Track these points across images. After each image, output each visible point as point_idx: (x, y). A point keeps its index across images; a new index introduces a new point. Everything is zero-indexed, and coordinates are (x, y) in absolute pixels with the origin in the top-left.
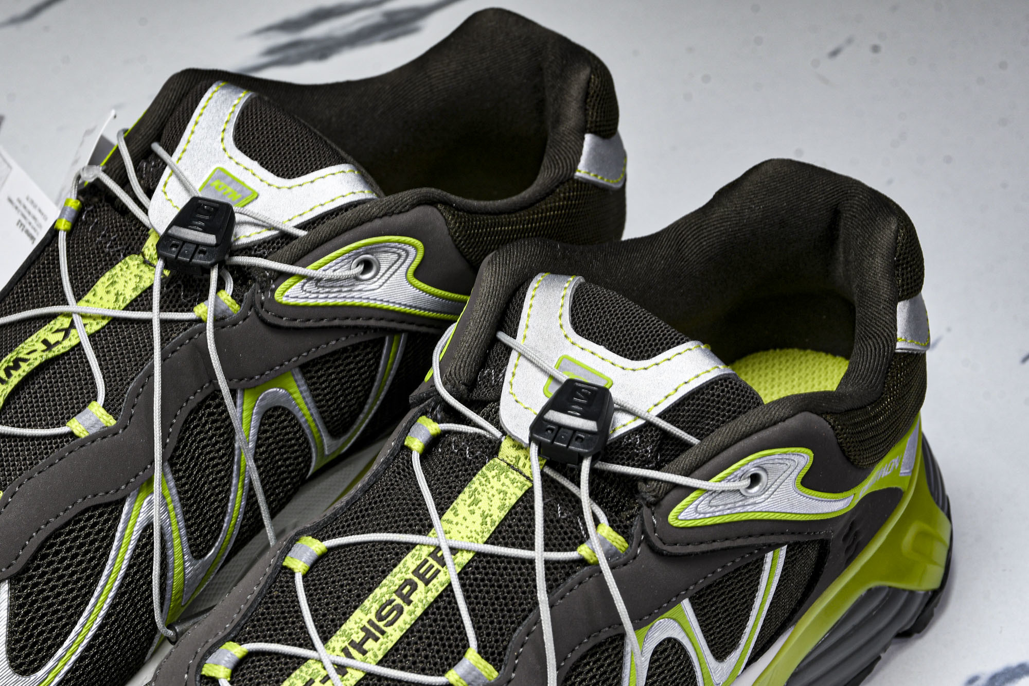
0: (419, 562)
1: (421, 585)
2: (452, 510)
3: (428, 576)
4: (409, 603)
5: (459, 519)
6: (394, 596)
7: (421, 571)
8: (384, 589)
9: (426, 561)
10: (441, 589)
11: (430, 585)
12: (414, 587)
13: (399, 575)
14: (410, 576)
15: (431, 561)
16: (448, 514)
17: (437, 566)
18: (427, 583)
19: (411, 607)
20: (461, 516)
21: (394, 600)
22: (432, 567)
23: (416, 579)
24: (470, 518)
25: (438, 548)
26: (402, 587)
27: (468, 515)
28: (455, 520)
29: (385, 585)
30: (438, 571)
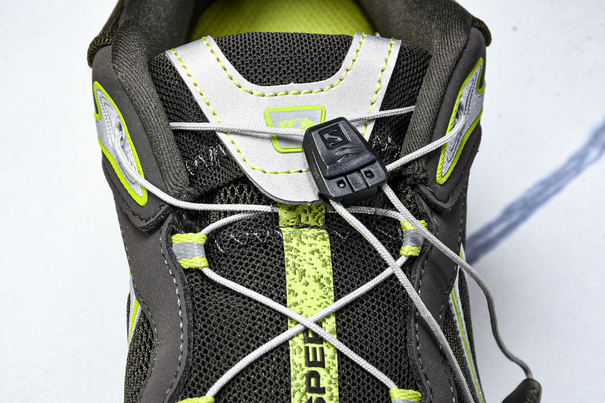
0: (303, 354)
1: (319, 370)
2: (290, 293)
3: (319, 359)
4: (322, 391)
5: (301, 296)
6: (309, 395)
7: (311, 359)
8: (298, 395)
9: (307, 349)
10: (336, 361)
11: (327, 365)
12: (316, 375)
13: (298, 376)
14: (307, 370)
15: (311, 346)
16: (290, 299)
17: (317, 346)
18: (322, 364)
19: (328, 393)
20: (300, 293)
21: (311, 398)
22: (314, 349)
23: (313, 369)
24: (308, 289)
25: (306, 330)
26: (308, 383)
27: (305, 288)
28: (297, 299)
29: (295, 392)
30: (322, 349)
